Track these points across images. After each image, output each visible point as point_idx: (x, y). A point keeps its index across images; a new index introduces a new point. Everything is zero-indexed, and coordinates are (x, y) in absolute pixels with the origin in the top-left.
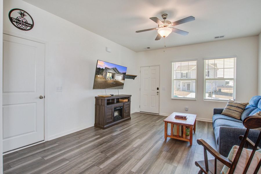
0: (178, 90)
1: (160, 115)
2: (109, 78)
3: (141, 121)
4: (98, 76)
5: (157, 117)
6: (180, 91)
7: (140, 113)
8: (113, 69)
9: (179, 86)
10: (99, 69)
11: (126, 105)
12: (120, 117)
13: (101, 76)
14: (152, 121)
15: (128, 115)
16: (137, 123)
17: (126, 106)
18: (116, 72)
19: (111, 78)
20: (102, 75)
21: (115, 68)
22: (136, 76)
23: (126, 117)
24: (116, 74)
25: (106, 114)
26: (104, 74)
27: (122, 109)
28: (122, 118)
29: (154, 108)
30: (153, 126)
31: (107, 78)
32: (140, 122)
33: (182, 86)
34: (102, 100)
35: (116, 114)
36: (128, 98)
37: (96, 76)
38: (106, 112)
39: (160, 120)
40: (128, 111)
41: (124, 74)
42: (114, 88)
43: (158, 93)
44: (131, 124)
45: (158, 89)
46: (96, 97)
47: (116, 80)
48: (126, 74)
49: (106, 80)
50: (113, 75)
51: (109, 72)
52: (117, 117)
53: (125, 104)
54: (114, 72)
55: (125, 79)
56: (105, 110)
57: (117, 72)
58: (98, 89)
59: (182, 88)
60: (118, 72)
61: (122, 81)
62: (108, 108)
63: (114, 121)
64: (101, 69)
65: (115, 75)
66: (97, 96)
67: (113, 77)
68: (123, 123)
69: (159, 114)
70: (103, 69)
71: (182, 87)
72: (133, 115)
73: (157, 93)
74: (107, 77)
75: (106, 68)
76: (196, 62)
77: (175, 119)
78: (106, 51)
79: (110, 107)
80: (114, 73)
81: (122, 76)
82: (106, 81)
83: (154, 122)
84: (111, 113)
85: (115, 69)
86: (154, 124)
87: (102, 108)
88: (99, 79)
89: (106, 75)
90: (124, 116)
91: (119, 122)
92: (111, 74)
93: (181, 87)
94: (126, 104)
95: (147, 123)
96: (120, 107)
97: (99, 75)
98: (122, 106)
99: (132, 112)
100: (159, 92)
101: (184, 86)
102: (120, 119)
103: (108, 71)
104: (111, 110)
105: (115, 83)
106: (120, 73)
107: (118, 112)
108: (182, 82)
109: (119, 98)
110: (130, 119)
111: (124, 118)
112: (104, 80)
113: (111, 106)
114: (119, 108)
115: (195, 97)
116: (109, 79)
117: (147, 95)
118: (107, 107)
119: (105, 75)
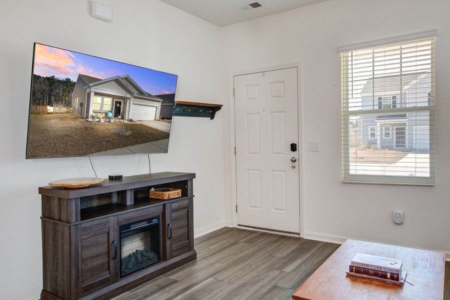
0: (369, 148)
1: (305, 238)
2: (101, 116)
3: (229, 266)
4: (50, 109)
5: (293, 248)
6: (376, 149)
7: (239, 229)
8: (117, 81)
9: (373, 135)
10: (51, 81)
11: (173, 211)
12: (151, 255)
13: (64, 109)
14: (271, 268)
15: (185, 247)
16: (211, 279)
17: (174, 215)
18: (128, 91)
19: (110, 115)
20: (68, 104)
21: (127, 79)
22: (218, 108)
23: (174, 254)
24: (133, 101)
25: (77, 253)
26: (76, 102)
27: (157, 225)
28: (159, 260)
29: (285, 212)
30: (270, 291)
31: (93, 117)
32: (226, 274)
33: (381, 134)
34: (60, 199)
35: (133, 246)
36: (183, 184)
37: (40, 108)
38: (77, 248)
39: (299, 262)
40: (185, 230)
41: (168, 99)
42: (125, 149)
43: (295, 161)
44: (194, 281)
45: (294, 147)
46: (41, 190)
47: (131, 120)
48: (178, 99)
49: (86, 125)
50: (120, 103)
51: (96, 94)
52: (136, 259)
53: (168, 206)
54: (119, 92)
55: (174, 118)
56: (73, 242)
57: (136, 93)
58: (52, 157)
59: (381, 142)
60: (141, 92)
61: (161, 126)
62: (84, 229)
63: (122, 275)
64: (59, 81)
65: (125, 104)
66: (45, 184)
67: (118, 111)
68: (161, 280)
69: (301, 236)
70: (67, 82)
71: (381, 138)
72: (211, 241)
73: (291, 164)
74: (91, 113)
75: (81, 77)
76: (430, 42)
77: (347, 281)
78: (91, 14)
79: (99, 224)
80: (122, 98)
81: (159, 105)
82: (86, 128)
83: (278, 272)
84: (103, 249)
85: (125, 83)
86: (273, 284)
87: (63, 233)
88: (53, 121)
89: (85, 105)
90: (168, 250)
91: (142, 278)
92: (108, 101)
93: (379, 138)
94: (174, 206)
95: (247, 278)
96: (149, 220)
97: (50, 104)
98: (157, 217)
99: (199, 232)
100: (297, 158)
101: (387, 134)
102: (149, 262)
103: (93, 90)
104: (106, 236)
105: (128, 133)
106: (149, 95)
107: (144, 239)
108: (381, 125)
109: (150, 187)
110: (193, 258)
111: (165, 259)
112: (77, 123)
113: (103, 221)
114: (145, 224)
115: (428, 175)
116: (103, 121)
117: (260, 170)
118: (82, 226)
119: (81, 105)
